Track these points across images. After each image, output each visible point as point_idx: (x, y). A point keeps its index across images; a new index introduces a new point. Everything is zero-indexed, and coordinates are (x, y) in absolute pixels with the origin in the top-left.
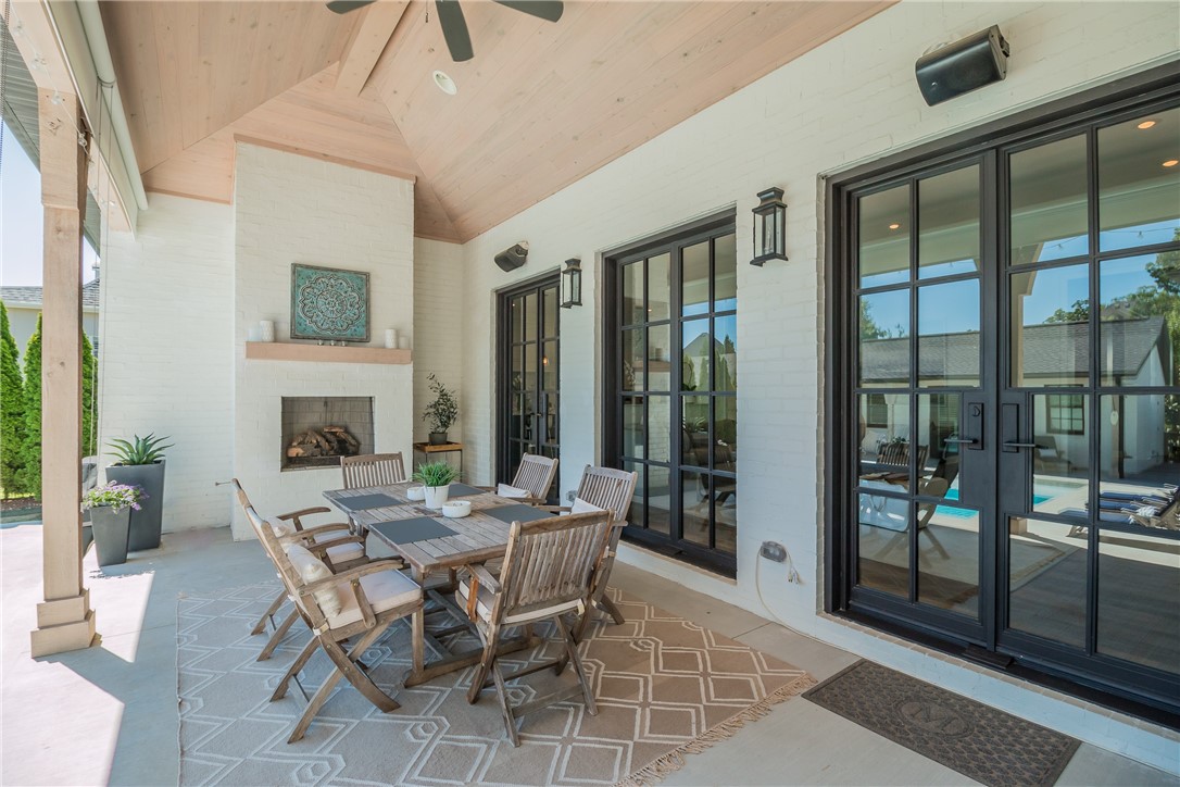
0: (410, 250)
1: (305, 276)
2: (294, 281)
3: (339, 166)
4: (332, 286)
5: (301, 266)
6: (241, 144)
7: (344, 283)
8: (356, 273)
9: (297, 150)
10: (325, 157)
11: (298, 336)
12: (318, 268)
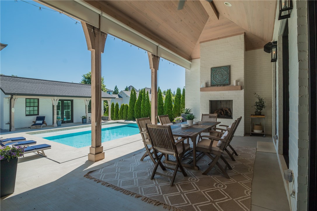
0: (243, 55)
1: (214, 70)
2: (211, 72)
3: (222, 39)
4: (220, 71)
5: (212, 68)
6: (201, 44)
7: (223, 70)
8: (226, 66)
9: (212, 40)
10: (219, 38)
11: (212, 85)
12: (217, 67)
